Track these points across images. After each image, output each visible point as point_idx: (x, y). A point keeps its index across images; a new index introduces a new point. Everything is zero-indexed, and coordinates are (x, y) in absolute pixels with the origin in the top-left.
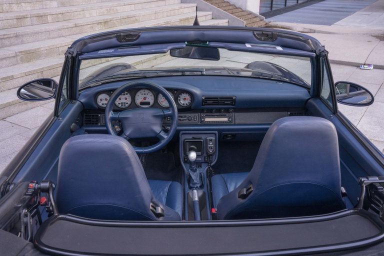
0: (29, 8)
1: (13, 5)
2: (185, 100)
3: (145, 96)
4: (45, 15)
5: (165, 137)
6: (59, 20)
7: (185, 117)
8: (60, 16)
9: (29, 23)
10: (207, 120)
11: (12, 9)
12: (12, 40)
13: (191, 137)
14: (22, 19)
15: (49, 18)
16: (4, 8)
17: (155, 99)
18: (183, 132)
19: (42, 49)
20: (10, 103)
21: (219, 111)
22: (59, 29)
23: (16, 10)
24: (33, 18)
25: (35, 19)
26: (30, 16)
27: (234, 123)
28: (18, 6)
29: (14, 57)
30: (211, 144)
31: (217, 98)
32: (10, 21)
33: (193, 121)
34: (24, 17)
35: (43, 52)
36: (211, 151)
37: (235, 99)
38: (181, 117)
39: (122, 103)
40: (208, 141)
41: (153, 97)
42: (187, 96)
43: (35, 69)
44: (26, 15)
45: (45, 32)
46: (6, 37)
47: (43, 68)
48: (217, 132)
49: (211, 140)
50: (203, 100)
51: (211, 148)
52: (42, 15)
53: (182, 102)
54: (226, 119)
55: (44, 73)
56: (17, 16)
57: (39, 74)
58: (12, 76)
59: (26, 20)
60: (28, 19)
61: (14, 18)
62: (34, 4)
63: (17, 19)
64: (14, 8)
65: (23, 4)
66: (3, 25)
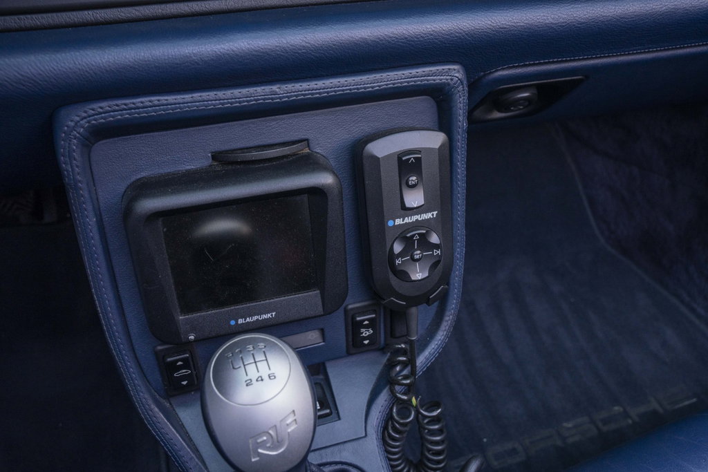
13: (199, 161)
30: (414, 198)
36: (418, 274)
40: (389, 175)
48: (451, 73)
49: (408, 165)
51: (415, 240)
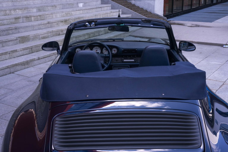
0: (21, 13)
1: (12, 11)
2: (114, 51)
3: (96, 50)
4: (30, 17)
5: (106, 66)
6: (38, 19)
7: (115, 59)
8: (39, 17)
9: (21, 21)
11: (11, 13)
12: (13, 31)
14: (17, 19)
15: (33, 18)
16: (7, 12)
17: (101, 51)
19: (30, 36)
20: (16, 64)
22: (39, 25)
23: (13, 14)
25: (25, 19)
26: (22, 17)
29: (15, 40)
31: (129, 50)
32: (11, 20)
33: (118, 61)
34: (19, 18)
35: (31, 38)
37: (137, 50)
38: (113, 59)
41: (100, 50)
42: (115, 49)
43: (28, 46)
44: (20, 17)
45: (31, 26)
46: (10, 29)
47: (32, 46)
48: (129, 66)
50: (122, 51)
52: (28, 16)
53: (113, 52)
54: (133, 60)
55: (33, 49)
56: (15, 17)
57: (30, 49)
58: (16, 50)
59: (20, 19)
60: (21, 19)
61: (13, 18)
62: (23, 10)
63: (15, 19)
64: (12, 13)
65: (17, 10)
66: (7, 22)
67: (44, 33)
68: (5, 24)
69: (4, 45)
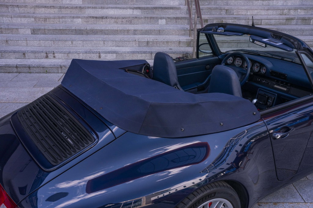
0: (303, 13)
1: (292, 10)
4: (309, 19)
9: (294, 23)
10: (276, 86)
11: (289, 13)
14: (290, 20)
16: (284, 12)
18: (260, 89)
21: (282, 82)
23: (292, 14)
24: (298, 20)
25: (300, 21)
26: (297, 18)
27: (289, 93)
28: (295, 11)
30: (270, 100)
31: (278, 73)
32: (281, 20)
34: (292, 19)
36: (269, 104)
37: (287, 76)
39: (238, 64)
42: (265, 69)
44: (294, 18)
45: (300, 30)
48: (276, 94)
49: (271, 98)
50: (270, 72)
51: (269, 102)
52: (306, 18)
54: (285, 89)
56: (287, 18)
59: (293, 21)
60: (295, 20)
61: (285, 19)
62: (308, 11)
63: (286, 20)
64: (292, 12)
65: (299, 11)
66: (275, 22)
67: (309, 41)
68: (271, 24)
69: (250, 45)
